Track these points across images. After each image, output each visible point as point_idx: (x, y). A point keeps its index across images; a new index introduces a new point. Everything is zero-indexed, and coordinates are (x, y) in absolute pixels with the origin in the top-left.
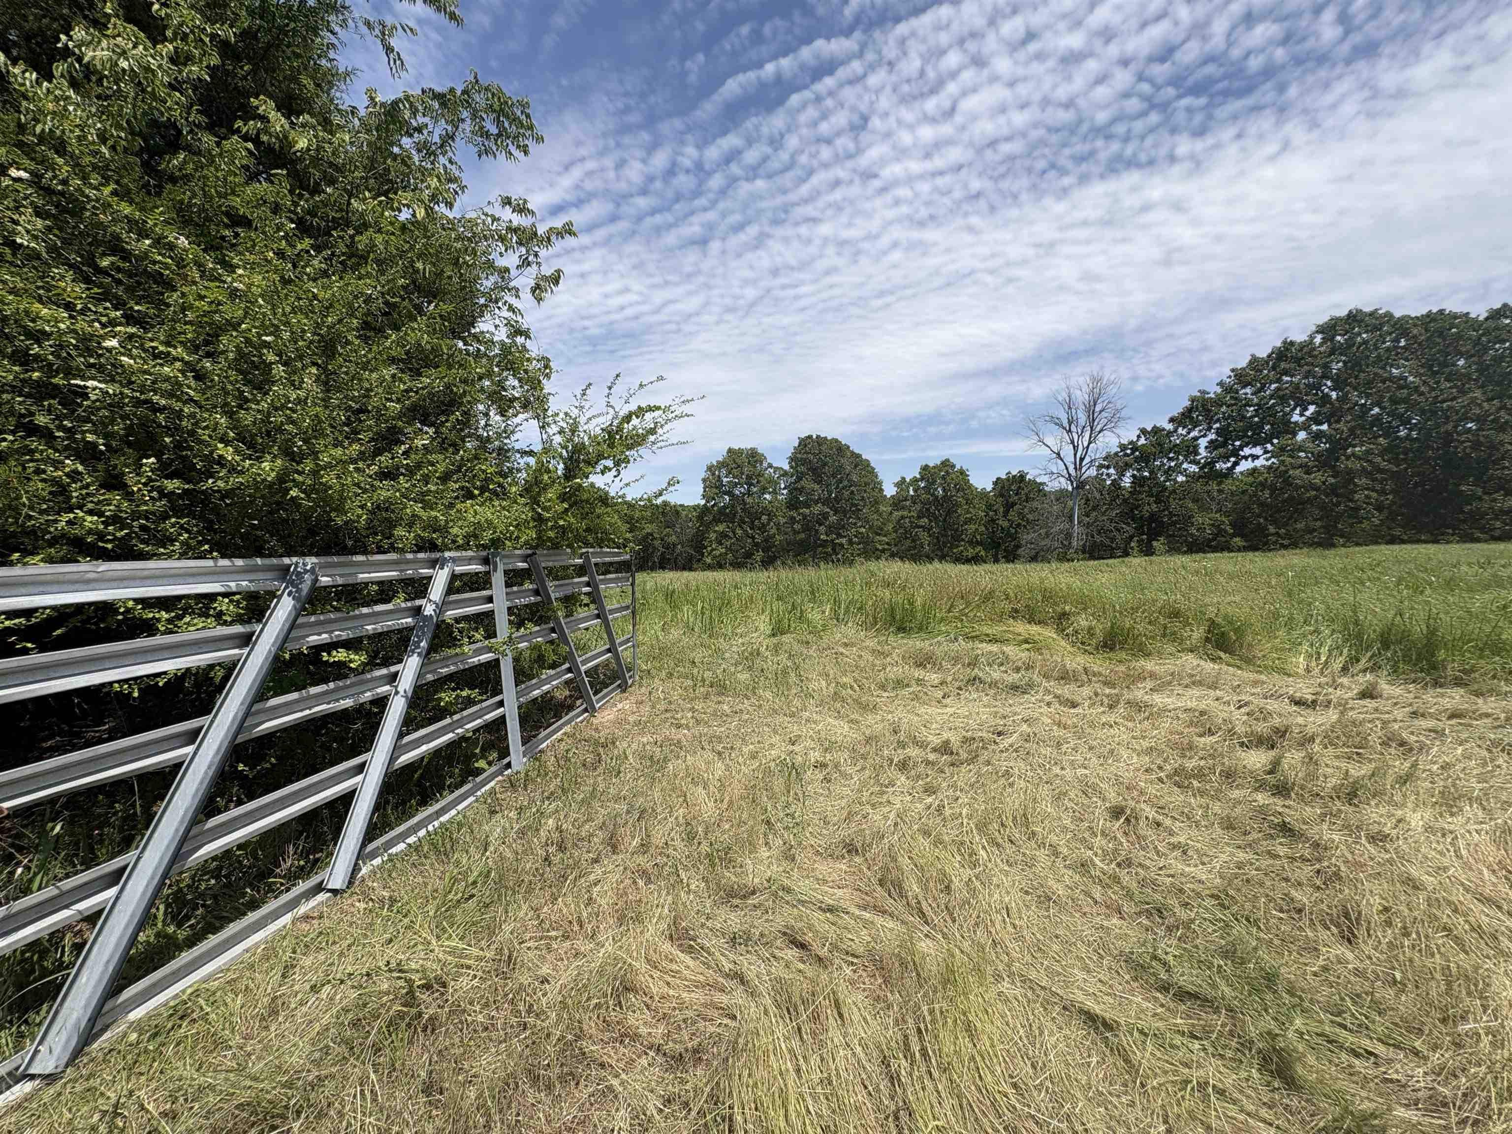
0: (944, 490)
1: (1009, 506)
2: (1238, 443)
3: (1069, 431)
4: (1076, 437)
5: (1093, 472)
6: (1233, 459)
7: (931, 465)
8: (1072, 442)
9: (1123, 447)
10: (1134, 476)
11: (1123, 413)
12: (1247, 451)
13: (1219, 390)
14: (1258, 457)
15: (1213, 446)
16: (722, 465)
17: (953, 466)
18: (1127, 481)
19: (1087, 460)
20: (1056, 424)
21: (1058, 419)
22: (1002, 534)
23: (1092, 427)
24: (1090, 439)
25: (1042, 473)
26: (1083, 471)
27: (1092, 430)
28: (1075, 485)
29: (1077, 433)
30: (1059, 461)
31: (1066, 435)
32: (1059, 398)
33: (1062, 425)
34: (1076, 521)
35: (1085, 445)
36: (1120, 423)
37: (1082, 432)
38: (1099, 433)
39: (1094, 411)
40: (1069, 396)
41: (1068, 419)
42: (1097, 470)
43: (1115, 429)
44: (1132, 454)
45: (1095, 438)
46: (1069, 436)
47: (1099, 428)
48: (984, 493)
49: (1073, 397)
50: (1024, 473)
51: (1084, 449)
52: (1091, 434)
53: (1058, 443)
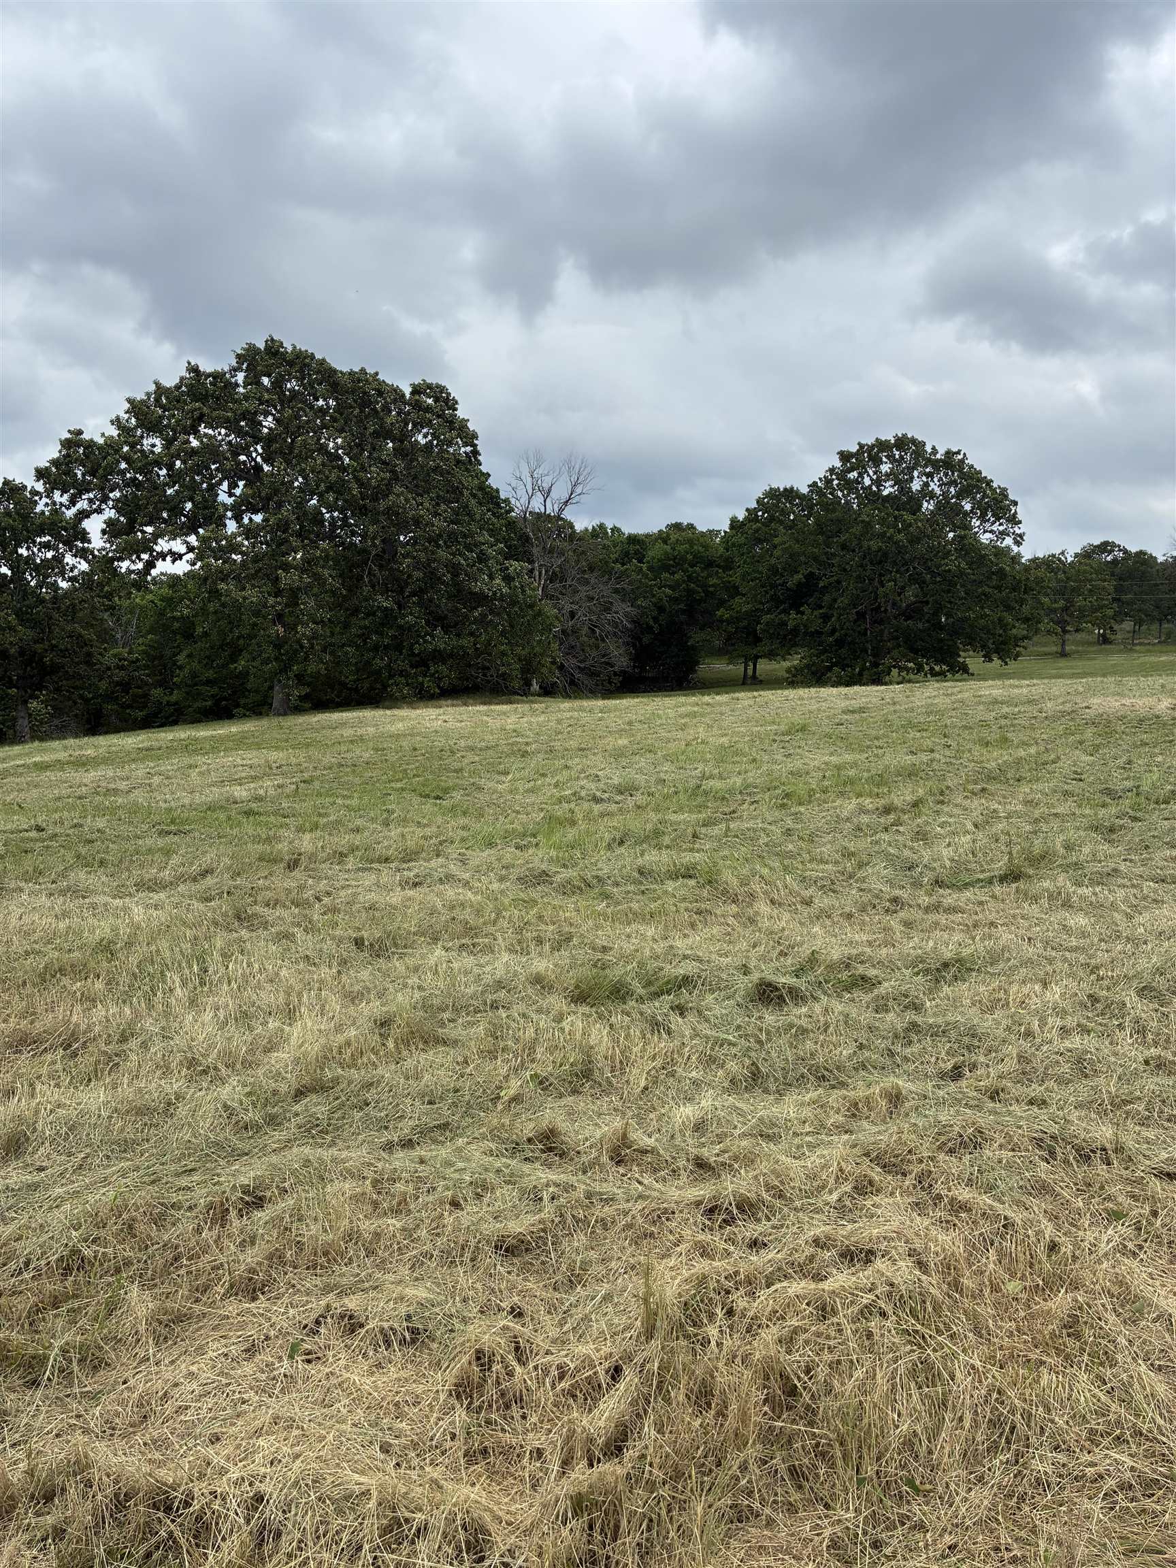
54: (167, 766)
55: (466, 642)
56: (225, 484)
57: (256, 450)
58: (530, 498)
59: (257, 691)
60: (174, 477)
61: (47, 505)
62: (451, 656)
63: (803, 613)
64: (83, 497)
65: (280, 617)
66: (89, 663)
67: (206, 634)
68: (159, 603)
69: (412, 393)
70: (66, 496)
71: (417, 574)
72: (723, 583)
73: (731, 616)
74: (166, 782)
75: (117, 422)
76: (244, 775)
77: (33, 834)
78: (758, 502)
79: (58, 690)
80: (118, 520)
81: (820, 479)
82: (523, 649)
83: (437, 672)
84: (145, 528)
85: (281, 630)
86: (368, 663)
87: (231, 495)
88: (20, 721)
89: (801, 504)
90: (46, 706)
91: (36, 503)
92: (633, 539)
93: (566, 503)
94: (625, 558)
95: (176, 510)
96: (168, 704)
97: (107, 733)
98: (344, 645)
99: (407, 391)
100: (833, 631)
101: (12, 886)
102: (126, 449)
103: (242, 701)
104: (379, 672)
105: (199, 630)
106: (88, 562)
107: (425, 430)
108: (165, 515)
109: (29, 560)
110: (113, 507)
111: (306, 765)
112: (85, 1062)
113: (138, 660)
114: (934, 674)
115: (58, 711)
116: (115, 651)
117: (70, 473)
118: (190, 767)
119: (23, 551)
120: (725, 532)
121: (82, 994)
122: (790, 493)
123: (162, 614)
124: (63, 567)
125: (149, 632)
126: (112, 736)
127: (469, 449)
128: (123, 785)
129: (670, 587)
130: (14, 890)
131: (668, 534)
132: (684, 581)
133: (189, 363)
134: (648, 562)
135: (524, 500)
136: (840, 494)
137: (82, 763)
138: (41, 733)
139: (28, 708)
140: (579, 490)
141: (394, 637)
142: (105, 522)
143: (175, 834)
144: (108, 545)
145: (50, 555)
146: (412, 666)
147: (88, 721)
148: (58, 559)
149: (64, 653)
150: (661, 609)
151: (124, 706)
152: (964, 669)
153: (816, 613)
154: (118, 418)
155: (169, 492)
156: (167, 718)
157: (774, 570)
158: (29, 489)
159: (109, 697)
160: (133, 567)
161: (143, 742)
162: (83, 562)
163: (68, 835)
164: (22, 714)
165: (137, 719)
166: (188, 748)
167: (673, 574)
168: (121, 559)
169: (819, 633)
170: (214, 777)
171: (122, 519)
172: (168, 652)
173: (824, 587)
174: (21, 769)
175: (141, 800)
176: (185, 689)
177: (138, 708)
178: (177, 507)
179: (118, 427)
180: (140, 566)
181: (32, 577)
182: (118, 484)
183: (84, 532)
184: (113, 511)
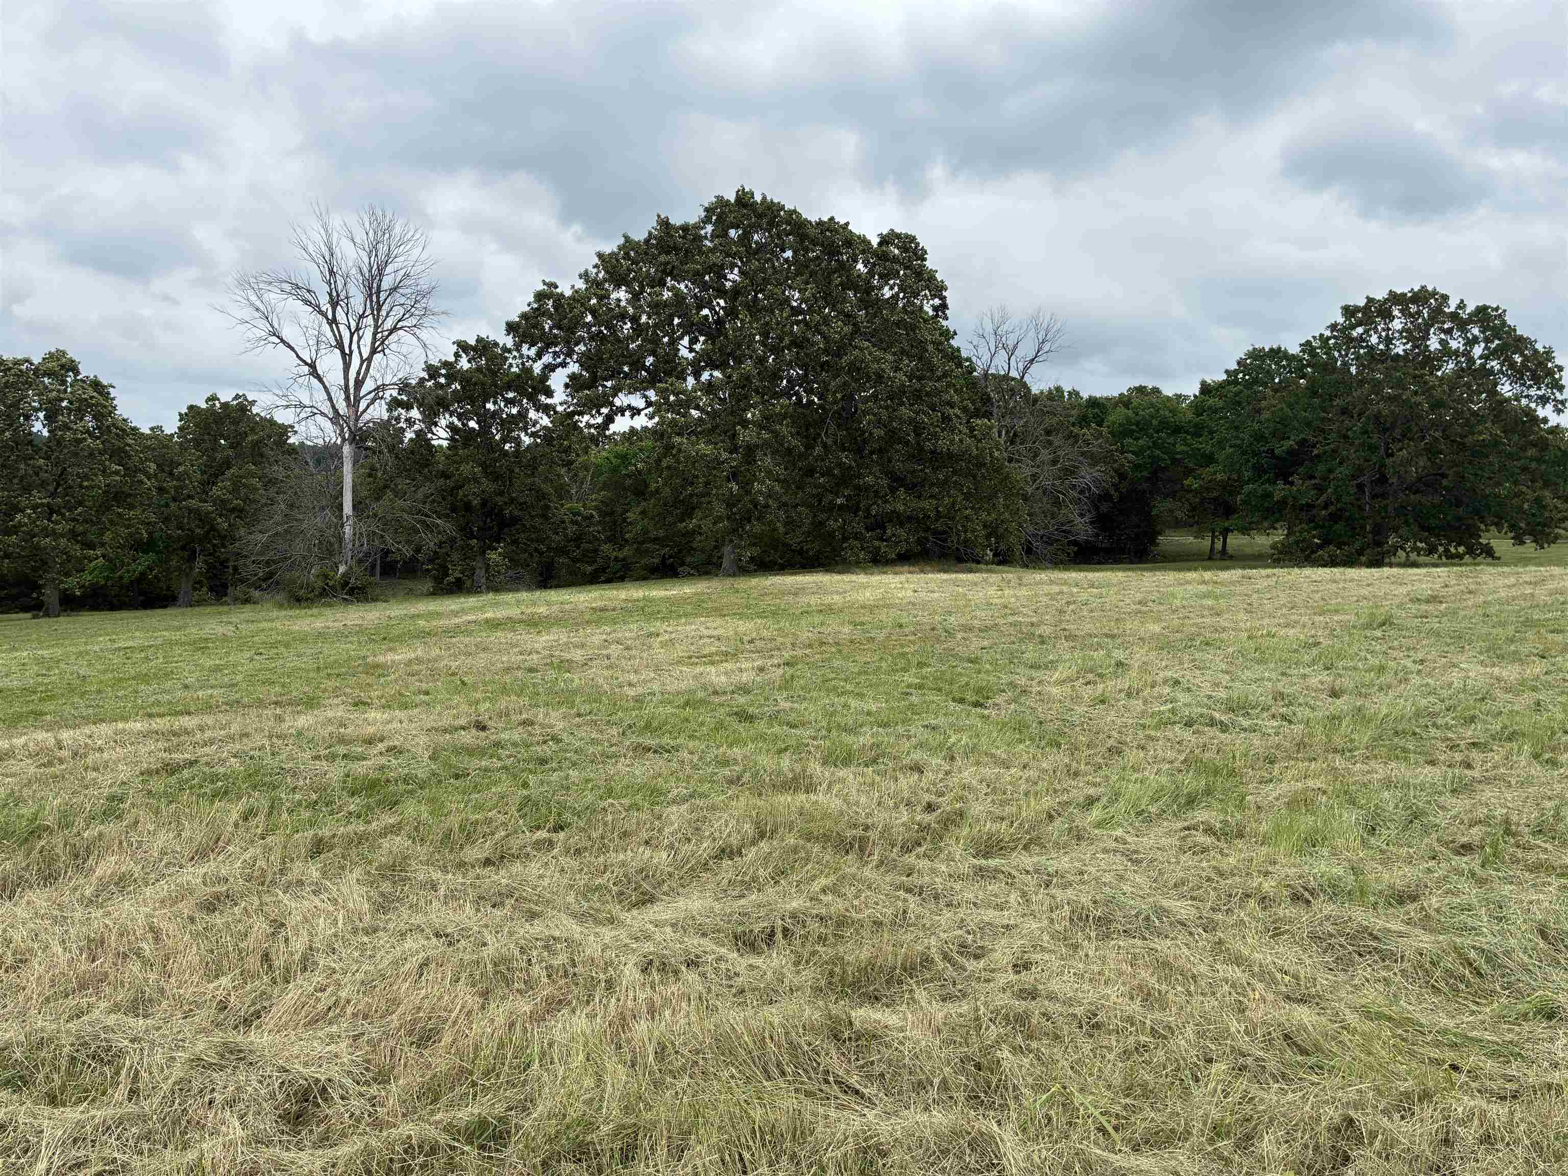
1: (214, 473)
2: (610, 383)
3: (333, 322)
4: (346, 334)
5: (379, 412)
6: (605, 411)
8: (340, 345)
9: (432, 371)
10: (451, 427)
11: (432, 303)
12: (621, 400)
13: (581, 285)
14: (638, 411)
15: (574, 384)
17: (73, 367)
18: (440, 437)
19: (369, 385)
20: (307, 302)
21: (309, 291)
22: (198, 531)
23: (376, 320)
24: (373, 343)
25: (279, 403)
26: (361, 409)
27: (376, 327)
28: (347, 436)
29: (349, 328)
30: (314, 381)
31: (326, 328)
32: (311, 249)
33: (318, 306)
34: (348, 508)
35: (365, 356)
36: (426, 321)
37: (358, 329)
38: (389, 335)
39: (379, 286)
40: (330, 249)
41: (330, 295)
42: (390, 410)
43: (418, 332)
44: (449, 385)
45: (382, 343)
46: (332, 330)
47: (388, 324)
48: (156, 437)
49: (337, 251)
50: (246, 400)
51: (362, 362)
52: (375, 334)
53: (311, 342)
54: (623, 632)
55: (926, 504)
56: (686, 339)
57: (718, 304)
58: (992, 356)
59: (703, 551)
60: (638, 329)
62: (909, 518)
63: (1292, 483)
64: (550, 351)
65: (734, 475)
66: (545, 517)
67: (657, 491)
68: (612, 460)
69: (880, 244)
70: (533, 349)
71: (878, 432)
72: (1192, 449)
73: (1201, 486)
74: (626, 653)
75: (585, 276)
76: (713, 649)
78: (1239, 363)
79: (515, 542)
80: (581, 375)
81: (1314, 337)
82: (989, 514)
83: (894, 535)
84: (606, 383)
85: (735, 487)
86: (821, 524)
87: (691, 350)
88: (478, 571)
89: (1289, 365)
90: (503, 558)
91: (506, 359)
92: (1093, 402)
93: (1031, 361)
94: (1083, 421)
95: (638, 365)
96: (616, 559)
97: (558, 586)
98: (797, 505)
99: (875, 242)
100: (1326, 506)
102: (594, 301)
103: (688, 559)
104: (831, 535)
105: (653, 486)
106: (548, 416)
107: (891, 282)
108: (626, 369)
109: (495, 414)
110: (578, 361)
111: (780, 640)
113: (592, 516)
114: (1450, 556)
115: (514, 562)
116: (570, 506)
117: (538, 326)
118: (650, 635)
119: (490, 406)
120: (1195, 396)
122: (1276, 354)
123: (615, 470)
124: (527, 423)
125: (602, 489)
126: (564, 592)
127: (937, 302)
128: (578, 655)
129: (1134, 453)
131: (1129, 398)
132: (1149, 448)
133: (659, 216)
134: (1108, 427)
135: (986, 357)
136: (1336, 354)
137: (534, 623)
138: (496, 584)
139: (485, 559)
140: (1046, 347)
141: (848, 499)
142: (569, 376)
144: (570, 399)
145: (514, 411)
146: (868, 529)
147: (541, 574)
148: (523, 415)
149: (522, 506)
150: (1122, 476)
151: (575, 560)
152: (1489, 552)
153: (1308, 483)
154: (586, 271)
155: (632, 345)
156: (614, 574)
157: (1259, 437)
158: (500, 345)
159: (562, 551)
160: (592, 421)
161: (596, 600)
162: (545, 417)
164: (481, 565)
165: (584, 574)
166: (646, 610)
167: (1137, 439)
168: (581, 414)
169: (1310, 506)
170: (680, 651)
171: (584, 373)
172: (619, 509)
173: (1317, 456)
174: (472, 627)
175: (601, 681)
176: (635, 546)
177: (587, 562)
178: (638, 361)
179: (587, 281)
180: (599, 420)
181: (498, 431)
182: (583, 338)
183: (549, 387)
184: (577, 365)
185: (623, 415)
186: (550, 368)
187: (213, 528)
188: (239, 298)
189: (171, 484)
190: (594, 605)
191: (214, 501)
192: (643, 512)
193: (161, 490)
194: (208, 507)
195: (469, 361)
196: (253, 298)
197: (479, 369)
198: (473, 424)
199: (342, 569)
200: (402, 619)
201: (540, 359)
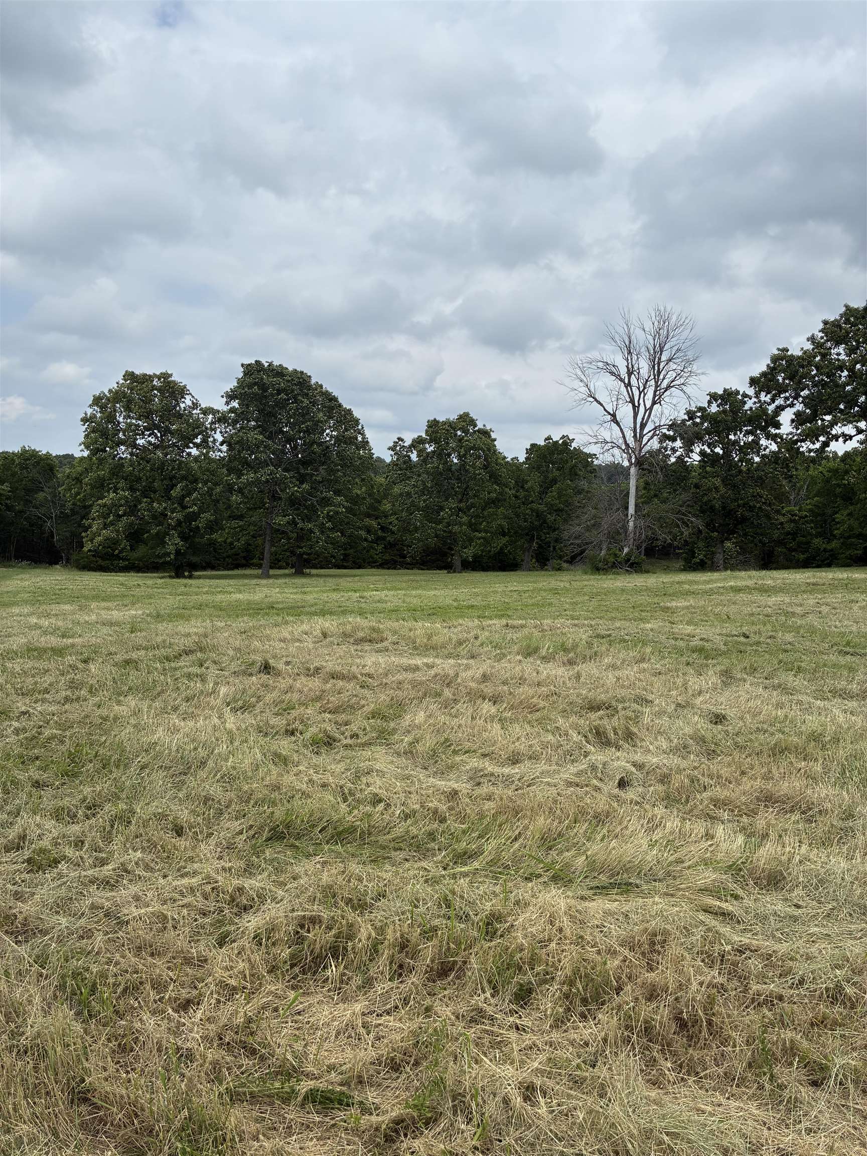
0: (460, 457)
2: (828, 418)
3: (628, 385)
4: (636, 393)
5: (655, 444)
6: (822, 439)
7: (441, 419)
8: (632, 401)
9: (691, 414)
10: (702, 453)
11: (697, 367)
12: (837, 430)
13: (809, 346)
14: (851, 438)
15: (799, 419)
16: (117, 396)
17: (473, 423)
18: (695, 457)
19: (650, 426)
20: (612, 373)
21: (614, 366)
22: (536, 523)
23: (656, 382)
24: (654, 398)
25: (591, 441)
26: (643, 443)
27: (657, 386)
28: (633, 461)
29: (639, 389)
30: (614, 425)
31: (623, 389)
32: (617, 338)
33: (619, 376)
34: (631, 510)
35: (648, 406)
36: (692, 380)
37: (645, 388)
38: (665, 391)
39: (660, 359)
40: (629, 337)
41: (627, 367)
42: (661, 442)
43: (684, 388)
44: (702, 423)
45: (659, 398)
46: (628, 391)
47: (664, 384)
48: (515, 465)
49: (633, 338)
50: (569, 439)
51: (646, 411)
52: (655, 392)
53: (613, 400)
54: (831, 599)
60: (853, 377)
61: (755, 403)
64: (782, 396)
66: (768, 517)
68: (826, 474)
70: (769, 396)
74: (833, 611)
75: (812, 339)
77: (742, 639)
79: (745, 535)
80: (805, 412)
84: (824, 417)
88: (717, 555)
90: (736, 547)
91: (745, 403)
95: (852, 402)
96: (825, 550)
97: (775, 569)
101: (739, 676)
102: (818, 358)
106: (776, 443)
108: (842, 407)
109: (736, 442)
110: (802, 402)
112: (821, 828)
113: (806, 516)
115: (743, 551)
116: (789, 508)
117: (774, 379)
118: (852, 601)
119: (732, 437)
121: (806, 772)
123: (828, 481)
124: (759, 447)
125: (816, 495)
126: (783, 571)
128: (799, 610)
130: (740, 680)
137: (764, 590)
138: (731, 564)
139: (723, 547)
142: (795, 414)
143: (852, 655)
144: (795, 431)
145: (751, 438)
147: (763, 559)
148: (756, 442)
151: (791, 550)
155: (848, 388)
156: (823, 561)
158: (741, 393)
159: (780, 543)
160: (812, 447)
161: (809, 578)
162: (773, 443)
163: (767, 644)
164: (720, 551)
165: (799, 560)
166: (849, 586)
168: (803, 441)
171: (808, 411)
172: (829, 512)
174: (721, 590)
175: (816, 623)
176: (842, 540)
177: (801, 552)
178: (853, 400)
179: (813, 343)
180: (818, 445)
181: (737, 455)
182: (808, 385)
183: (779, 421)
184: (802, 405)
185: (837, 440)
186: (780, 409)
187: (545, 522)
188: (572, 375)
189: (522, 494)
190: (808, 581)
191: (546, 504)
192: (850, 514)
193: (516, 497)
194: (542, 507)
195: (718, 406)
196: (580, 373)
197: (724, 411)
198: (718, 450)
199: (626, 550)
200: (672, 583)
201: (774, 403)
